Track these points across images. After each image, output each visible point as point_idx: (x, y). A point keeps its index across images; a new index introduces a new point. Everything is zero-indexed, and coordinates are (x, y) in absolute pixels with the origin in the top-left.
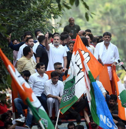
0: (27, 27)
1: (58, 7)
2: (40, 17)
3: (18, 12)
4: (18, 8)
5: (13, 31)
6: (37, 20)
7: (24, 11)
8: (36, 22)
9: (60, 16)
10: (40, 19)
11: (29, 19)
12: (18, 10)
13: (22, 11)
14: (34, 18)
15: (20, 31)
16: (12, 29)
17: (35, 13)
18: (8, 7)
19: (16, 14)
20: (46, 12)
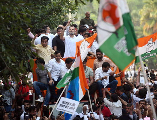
0: (49, 20)
1: (75, 3)
2: (60, 12)
3: (40, 7)
4: (41, 3)
5: (36, 23)
6: (57, 14)
7: (45, 6)
8: (56, 16)
9: (76, 11)
10: (60, 13)
11: (50, 13)
12: (41, 5)
13: (44, 6)
14: (55, 12)
15: (42, 23)
16: (36, 21)
17: (56, 9)
18: (32, 2)
19: (39, 8)
20: (64, 7)
